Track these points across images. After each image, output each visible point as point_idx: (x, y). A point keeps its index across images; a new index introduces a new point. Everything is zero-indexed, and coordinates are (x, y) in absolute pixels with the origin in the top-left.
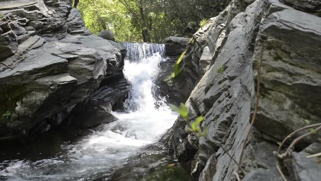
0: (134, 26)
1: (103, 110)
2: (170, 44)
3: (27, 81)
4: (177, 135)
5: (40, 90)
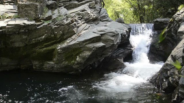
0: (135, 14)
1: (119, 61)
2: (157, 23)
3: (82, 46)
4: (162, 77)
5: (87, 50)
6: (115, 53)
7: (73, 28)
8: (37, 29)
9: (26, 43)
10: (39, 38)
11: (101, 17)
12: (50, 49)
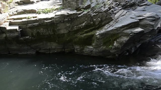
1: (158, 47)
3: (119, 32)
5: (124, 36)
6: (154, 38)
7: (110, 15)
8: (78, 17)
9: (69, 29)
10: (80, 26)
11: (139, 2)
12: (90, 35)
